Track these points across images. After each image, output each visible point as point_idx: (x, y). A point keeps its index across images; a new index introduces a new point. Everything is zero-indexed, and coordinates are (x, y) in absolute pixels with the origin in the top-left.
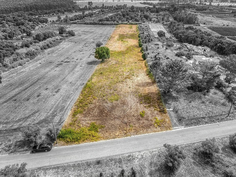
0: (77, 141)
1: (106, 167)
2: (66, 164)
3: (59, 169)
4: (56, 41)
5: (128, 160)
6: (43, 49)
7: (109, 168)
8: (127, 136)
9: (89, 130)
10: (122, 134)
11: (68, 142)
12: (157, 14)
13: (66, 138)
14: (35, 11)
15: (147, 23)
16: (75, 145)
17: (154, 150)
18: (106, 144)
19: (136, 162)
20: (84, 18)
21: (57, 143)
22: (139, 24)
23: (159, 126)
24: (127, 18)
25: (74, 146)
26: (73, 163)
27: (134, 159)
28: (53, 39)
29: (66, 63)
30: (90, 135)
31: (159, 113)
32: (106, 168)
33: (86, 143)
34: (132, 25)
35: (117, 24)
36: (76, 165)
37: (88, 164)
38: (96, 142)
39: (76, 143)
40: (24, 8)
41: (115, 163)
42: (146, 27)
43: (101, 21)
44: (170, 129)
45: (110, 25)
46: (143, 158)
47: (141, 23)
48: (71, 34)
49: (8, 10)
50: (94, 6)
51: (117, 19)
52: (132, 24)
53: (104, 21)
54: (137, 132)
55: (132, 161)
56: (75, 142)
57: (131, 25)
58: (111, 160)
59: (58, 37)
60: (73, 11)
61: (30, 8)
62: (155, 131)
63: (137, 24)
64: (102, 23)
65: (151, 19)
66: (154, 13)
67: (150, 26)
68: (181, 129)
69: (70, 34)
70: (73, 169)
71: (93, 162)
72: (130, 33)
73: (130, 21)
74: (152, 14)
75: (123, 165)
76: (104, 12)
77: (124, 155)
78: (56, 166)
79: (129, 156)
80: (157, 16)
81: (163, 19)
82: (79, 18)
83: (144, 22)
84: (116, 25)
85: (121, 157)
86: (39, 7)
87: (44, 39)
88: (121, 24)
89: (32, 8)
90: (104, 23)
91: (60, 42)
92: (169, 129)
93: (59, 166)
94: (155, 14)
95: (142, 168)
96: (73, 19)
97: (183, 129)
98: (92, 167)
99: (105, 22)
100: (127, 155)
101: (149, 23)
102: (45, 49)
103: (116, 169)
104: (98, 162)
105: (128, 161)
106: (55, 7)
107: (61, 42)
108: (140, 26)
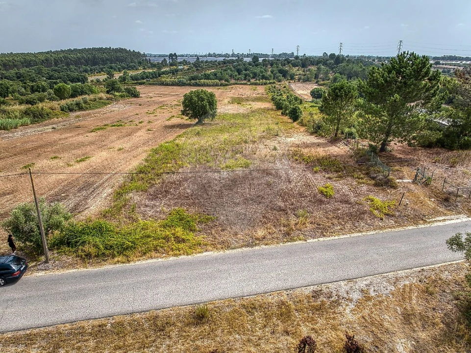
0: (120, 253)
1: (230, 333)
2: (67, 325)
3: (31, 344)
4: (97, 100)
5: (313, 306)
6: (66, 110)
7: (245, 338)
8: (292, 240)
9: (165, 226)
10: (275, 235)
11: (89, 256)
12: (303, 69)
13: (84, 243)
14: (63, 66)
15: (285, 83)
16: (111, 266)
17: (401, 273)
18: (224, 260)
19: (348, 314)
20: (159, 76)
21: (46, 262)
22: (270, 83)
23: (387, 215)
24: (246, 75)
25: (107, 267)
26: (96, 323)
27: (337, 303)
28: (92, 96)
29: (113, 127)
30: (167, 238)
31: (376, 189)
32: (231, 338)
33: (154, 260)
34: (257, 86)
35: (226, 85)
36: (109, 326)
37: (156, 325)
38: (189, 256)
39: (116, 259)
40: (43, 61)
41: (267, 317)
42: (285, 87)
43: (193, 79)
44: (425, 222)
45: (213, 86)
46: (369, 299)
47: (274, 83)
48: (132, 94)
49: (9, 65)
50: (179, 60)
51: (227, 77)
52: (256, 84)
53: (201, 79)
54: (322, 230)
55: (330, 310)
56: (113, 256)
57: (254, 86)
58: (251, 308)
59: (103, 95)
60: (140, 68)
61: (55, 62)
62: (381, 228)
63: (265, 84)
64: (196, 83)
65: (293, 77)
66: (297, 68)
67: (293, 86)
68: (459, 221)
69: (129, 92)
70: (92, 343)
71: (178, 316)
72: (254, 95)
73: (253, 81)
74: (295, 69)
75: (298, 325)
76: (200, 67)
77: (298, 291)
78: (22, 333)
79: (316, 294)
80: (304, 71)
81: (316, 77)
82: (151, 76)
83: (280, 81)
84: (224, 86)
85: (284, 298)
86: (73, 61)
87: (73, 96)
88: (234, 84)
89: (58, 62)
90: (199, 82)
91: (105, 104)
92: (421, 222)
93: (35, 331)
94: (299, 68)
95: (379, 335)
96: (139, 77)
97: (464, 220)
98: (173, 335)
99: (202, 81)
100: (308, 291)
101: (289, 82)
102: (71, 110)
103: (272, 340)
104: (200, 317)
105: (317, 310)
106: (104, 61)
107: (108, 104)
108: (272, 86)
